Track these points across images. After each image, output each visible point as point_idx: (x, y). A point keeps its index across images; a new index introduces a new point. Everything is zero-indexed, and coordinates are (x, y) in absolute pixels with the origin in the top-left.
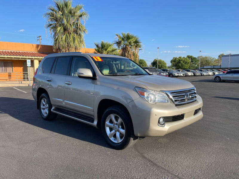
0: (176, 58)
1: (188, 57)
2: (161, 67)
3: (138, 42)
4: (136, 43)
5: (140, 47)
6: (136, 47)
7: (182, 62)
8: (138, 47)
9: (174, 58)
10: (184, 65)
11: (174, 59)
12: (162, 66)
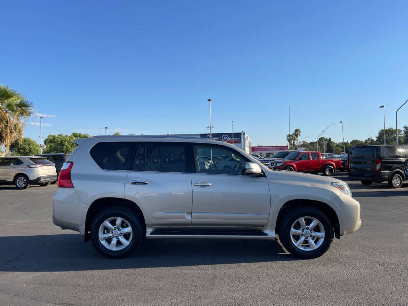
0: (54, 137)
1: (75, 135)
2: (30, 152)
3: (26, 106)
4: (20, 107)
5: (29, 114)
6: (22, 114)
7: (66, 143)
8: (24, 114)
9: (50, 136)
10: (70, 149)
11: (51, 138)
12: (30, 149)
